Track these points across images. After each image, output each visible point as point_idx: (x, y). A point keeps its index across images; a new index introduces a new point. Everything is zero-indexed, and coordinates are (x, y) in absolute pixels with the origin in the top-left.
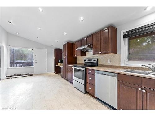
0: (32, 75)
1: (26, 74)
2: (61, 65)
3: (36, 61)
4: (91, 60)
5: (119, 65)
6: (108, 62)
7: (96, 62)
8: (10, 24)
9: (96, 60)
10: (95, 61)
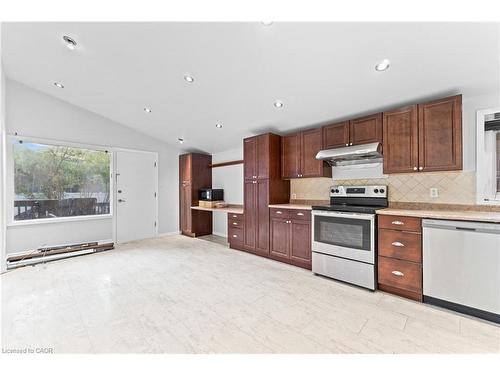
0: (110, 247)
1: (89, 246)
2: (215, 207)
3: (120, 196)
4: (362, 191)
5: (471, 203)
6: (429, 193)
7: (384, 195)
8: (70, 46)
9: (384, 188)
10: (382, 191)
